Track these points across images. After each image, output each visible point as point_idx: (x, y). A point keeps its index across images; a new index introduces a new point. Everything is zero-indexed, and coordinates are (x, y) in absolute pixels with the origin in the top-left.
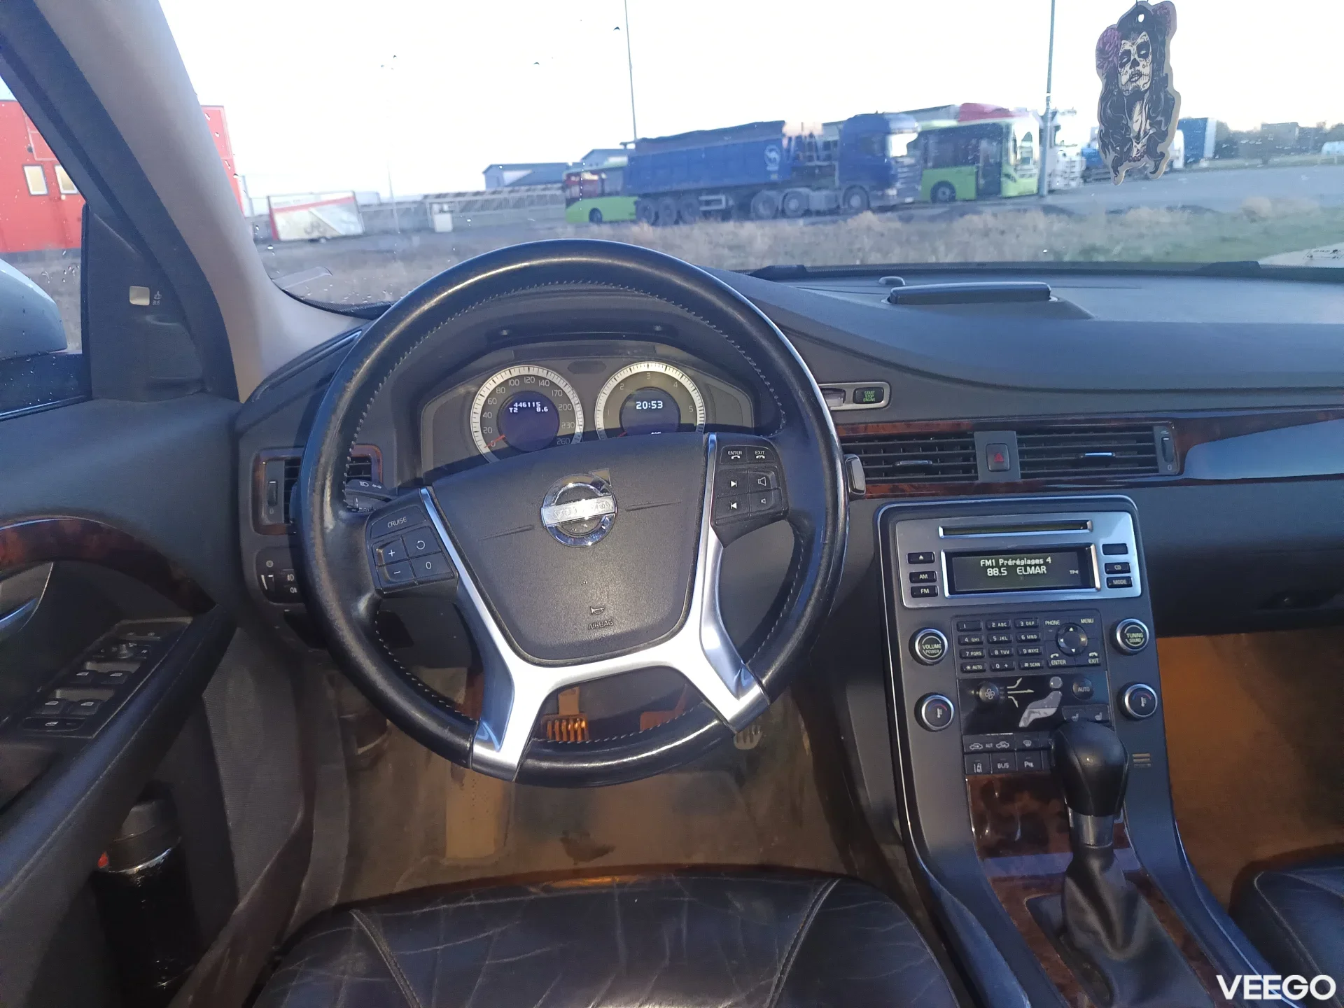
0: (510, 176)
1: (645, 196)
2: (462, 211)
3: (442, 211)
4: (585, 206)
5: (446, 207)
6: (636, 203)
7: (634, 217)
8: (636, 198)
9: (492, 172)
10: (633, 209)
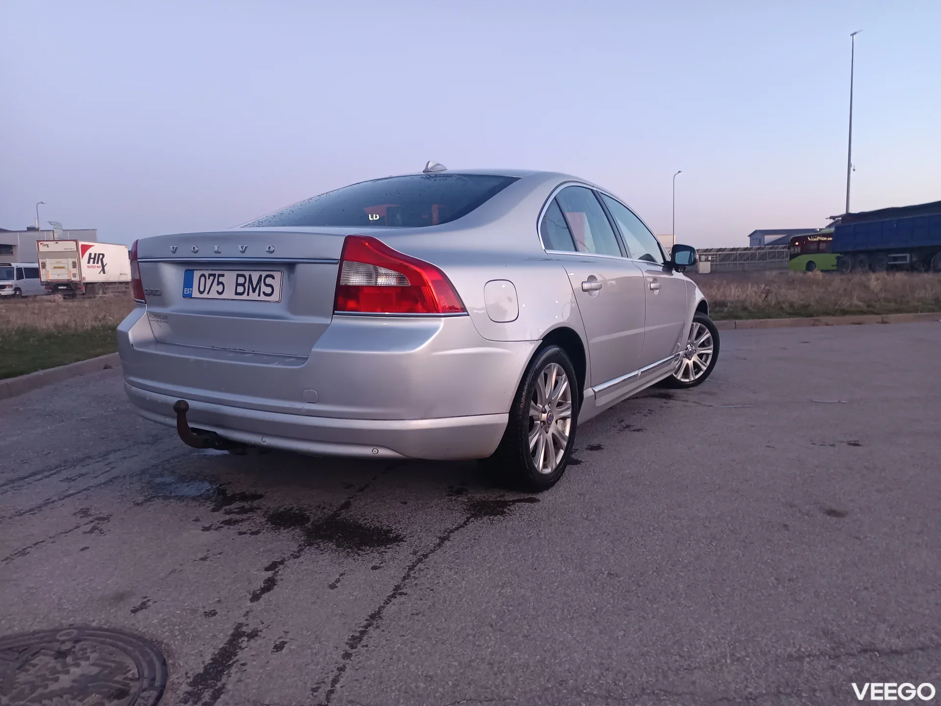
0: (768, 238)
1: (846, 253)
2: (721, 260)
3: (707, 260)
4: (804, 259)
5: (710, 258)
6: (838, 258)
7: (835, 268)
8: (838, 255)
9: (757, 236)
10: (835, 262)
